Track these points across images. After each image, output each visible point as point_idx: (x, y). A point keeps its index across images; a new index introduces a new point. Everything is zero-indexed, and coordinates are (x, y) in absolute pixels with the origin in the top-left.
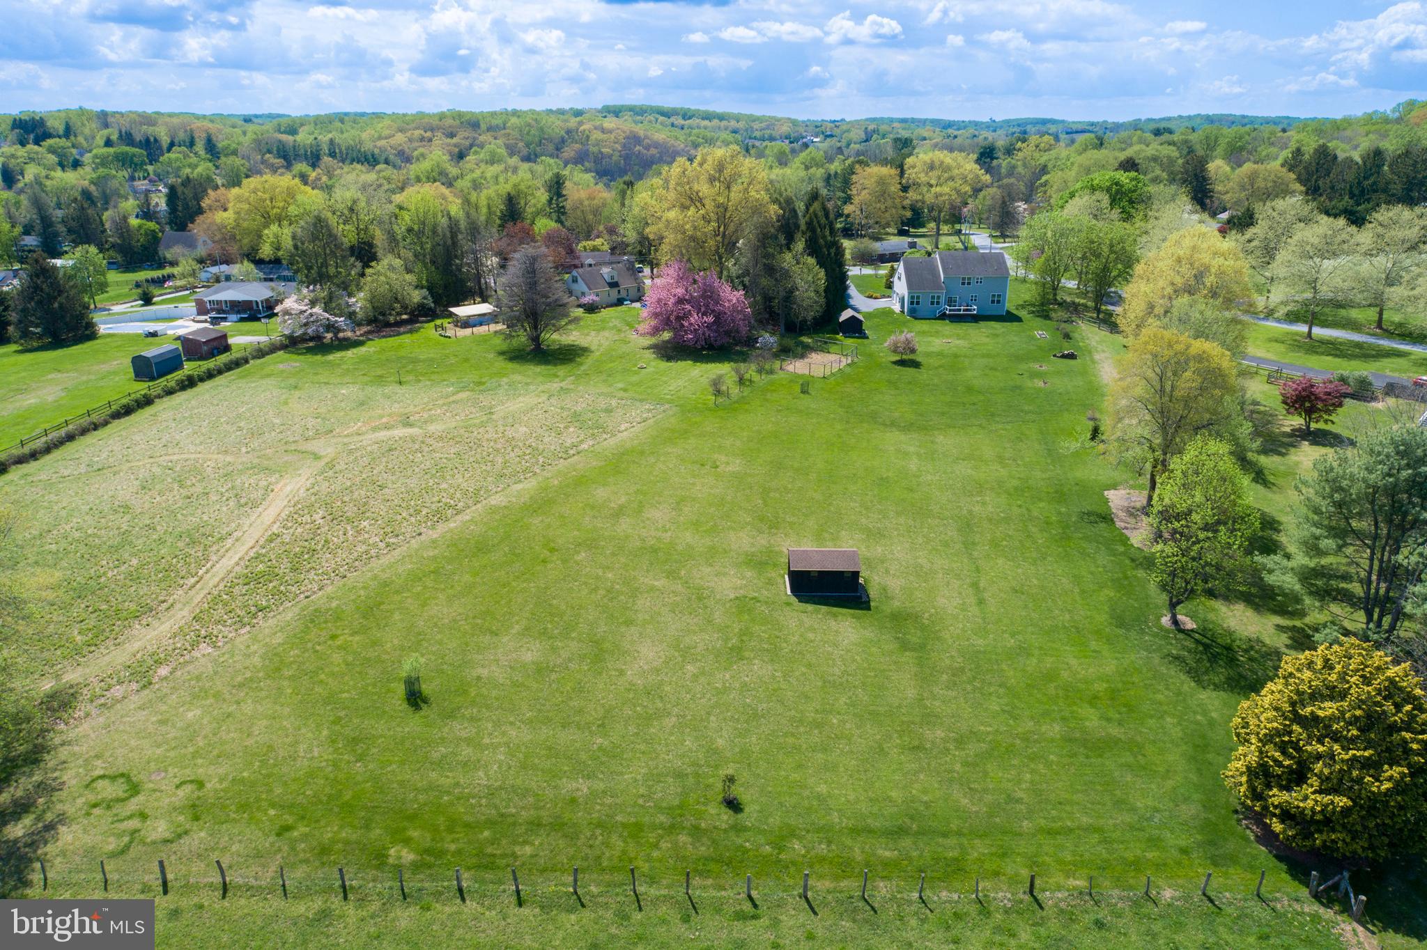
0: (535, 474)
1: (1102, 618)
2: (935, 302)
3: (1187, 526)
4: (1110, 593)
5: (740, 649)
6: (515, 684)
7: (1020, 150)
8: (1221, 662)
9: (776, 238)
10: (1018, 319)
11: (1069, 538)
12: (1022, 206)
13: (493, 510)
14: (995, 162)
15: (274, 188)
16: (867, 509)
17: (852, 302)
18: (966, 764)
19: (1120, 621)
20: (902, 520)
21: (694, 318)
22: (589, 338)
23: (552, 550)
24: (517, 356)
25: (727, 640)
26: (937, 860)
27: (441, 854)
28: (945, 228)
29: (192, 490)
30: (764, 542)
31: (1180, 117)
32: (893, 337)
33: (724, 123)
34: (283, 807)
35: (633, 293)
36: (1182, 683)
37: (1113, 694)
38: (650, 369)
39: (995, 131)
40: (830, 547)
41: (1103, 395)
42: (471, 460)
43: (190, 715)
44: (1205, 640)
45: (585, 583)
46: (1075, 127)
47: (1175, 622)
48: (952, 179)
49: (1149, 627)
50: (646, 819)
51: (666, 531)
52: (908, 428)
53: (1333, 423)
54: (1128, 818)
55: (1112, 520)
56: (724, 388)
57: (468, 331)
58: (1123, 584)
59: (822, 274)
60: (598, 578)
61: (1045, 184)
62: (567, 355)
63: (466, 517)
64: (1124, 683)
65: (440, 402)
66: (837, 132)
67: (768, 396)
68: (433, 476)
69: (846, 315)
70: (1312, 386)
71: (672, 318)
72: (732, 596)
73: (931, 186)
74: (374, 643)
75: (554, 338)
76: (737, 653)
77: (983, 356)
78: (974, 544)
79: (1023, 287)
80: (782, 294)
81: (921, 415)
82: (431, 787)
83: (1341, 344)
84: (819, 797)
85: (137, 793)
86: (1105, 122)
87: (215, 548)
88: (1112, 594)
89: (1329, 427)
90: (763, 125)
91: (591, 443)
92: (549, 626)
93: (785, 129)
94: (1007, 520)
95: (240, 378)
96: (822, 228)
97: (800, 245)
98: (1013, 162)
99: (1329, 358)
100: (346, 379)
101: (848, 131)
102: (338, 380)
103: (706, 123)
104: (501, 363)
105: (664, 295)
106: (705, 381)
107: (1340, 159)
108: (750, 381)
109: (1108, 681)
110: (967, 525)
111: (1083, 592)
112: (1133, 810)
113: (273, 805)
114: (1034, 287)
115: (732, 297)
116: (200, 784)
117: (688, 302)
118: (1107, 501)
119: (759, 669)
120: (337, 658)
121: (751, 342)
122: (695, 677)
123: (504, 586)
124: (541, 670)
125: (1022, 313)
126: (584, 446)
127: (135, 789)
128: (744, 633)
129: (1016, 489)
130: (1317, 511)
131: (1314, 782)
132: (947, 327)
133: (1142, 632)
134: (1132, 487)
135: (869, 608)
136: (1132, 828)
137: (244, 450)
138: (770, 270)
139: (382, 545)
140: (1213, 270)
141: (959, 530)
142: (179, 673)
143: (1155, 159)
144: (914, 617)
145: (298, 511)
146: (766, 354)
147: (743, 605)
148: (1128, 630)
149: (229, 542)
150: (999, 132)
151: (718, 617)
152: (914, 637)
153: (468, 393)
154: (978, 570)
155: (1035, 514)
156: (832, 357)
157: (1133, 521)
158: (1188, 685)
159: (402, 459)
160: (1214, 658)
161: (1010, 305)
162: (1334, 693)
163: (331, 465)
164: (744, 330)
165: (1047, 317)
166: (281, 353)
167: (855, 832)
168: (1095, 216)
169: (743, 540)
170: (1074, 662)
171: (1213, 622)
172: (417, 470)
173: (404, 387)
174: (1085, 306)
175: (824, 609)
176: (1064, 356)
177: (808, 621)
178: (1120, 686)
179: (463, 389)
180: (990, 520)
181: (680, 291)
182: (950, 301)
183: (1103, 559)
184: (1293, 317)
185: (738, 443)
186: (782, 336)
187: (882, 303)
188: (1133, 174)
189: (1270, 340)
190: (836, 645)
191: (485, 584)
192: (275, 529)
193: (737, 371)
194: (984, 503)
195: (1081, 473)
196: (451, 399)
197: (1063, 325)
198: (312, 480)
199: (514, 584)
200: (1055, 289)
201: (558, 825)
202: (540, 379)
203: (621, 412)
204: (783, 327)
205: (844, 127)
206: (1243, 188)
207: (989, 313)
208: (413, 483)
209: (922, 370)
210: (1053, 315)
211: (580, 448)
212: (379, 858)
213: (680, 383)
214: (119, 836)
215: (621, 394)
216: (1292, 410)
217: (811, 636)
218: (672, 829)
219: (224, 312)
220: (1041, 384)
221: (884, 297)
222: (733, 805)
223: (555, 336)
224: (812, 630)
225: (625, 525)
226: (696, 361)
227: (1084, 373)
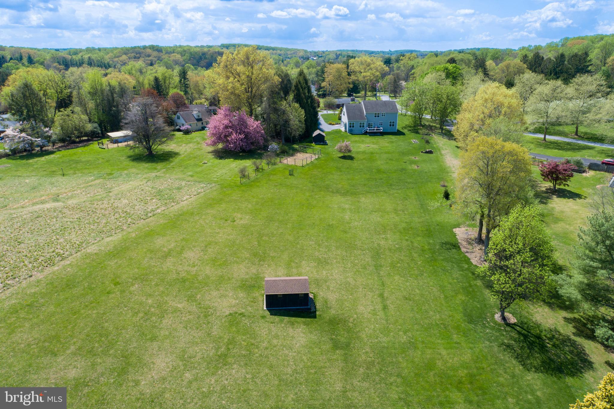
0: (123, 230)
1: (459, 316)
2: (362, 126)
3: (514, 264)
4: (462, 297)
5: (226, 355)
7: (402, 60)
8: (536, 349)
9: (279, 93)
10: (403, 134)
11: (435, 260)
12: (403, 83)
13: (88, 256)
14: (391, 65)
16: (319, 245)
17: (321, 127)
19: (470, 319)
20: (339, 252)
21: (234, 136)
22: (181, 148)
23: (117, 284)
24: (137, 158)
25: (217, 349)
28: (369, 94)
30: (254, 271)
32: (339, 144)
33: (274, 52)
36: (514, 367)
37: (471, 379)
38: (209, 164)
39: (391, 55)
41: (448, 173)
42: (86, 221)
44: (524, 332)
45: (132, 308)
47: (504, 318)
48: (371, 69)
49: (488, 323)
51: (194, 266)
52: (345, 193)
53: (568, 186)
55: (459, 247)
56: (247, 173)
57: (115, 145)
58: (469, 291)
59: (303, 112)
60: (141, 303)
61: (413, 74)
62: (165, 157)
63: (67, 262)
64: (478, 369)
65: (82, 186)
66: (323, 55)
67: (271, 177)
68: (57, 234)
69: (317, 132)
70: (557, 166)
71: (222, 136)
72: (228, 313)
73: (361, 73)
75: (159, 148)
76: (224, 359)
77: (386, 153)
78: (381, 266)
79: (405, 118)
80: (282, 122)
81: (353, 186)
83: (560, 143)
88: (463, 298)
89: (567, 188)
91: (163, 208)
92: (96, 345)
93: (302, 54)
94: (400, 249)
96: (303, 89)
97: (291, 97)
98: (399, 65)
99: (556, 150)
100: (33, 174)
101: (329, 54)
102: (28, 174)
105: (218, 124)
106: (237, 170)
107: (545, 59)
108: (262, 169)
109: (467, 368)
110: (377, 254)
111: (446, 297)
114: (410, 118)
115: (253, 124)
117: (231, 127)
118: (455, 235)
119: (236, 372)
121: (265, 148)
123: (75, 314)
125: (405, 131)
126: (159, 211)
128: (232, 342)
129: (404, 229)
132: (368, 139)
133: (485, 326)
134: (468, 226)
135: (315, 317)
140: (506, 105)
141: (372, 257)
144: (343, 322)
146: (273, 155)
147: (233, 320)
148: (475, 325)
150: (393, 55)
151: (215, 330)
152: (343, 338)
153: (101, 180)
154: (383, 284)
155: (416, 245)
156: (307, 155)
157: (471, 247)
158: (519, 369)
159: (42, 223)
160: (531, 345)
161: (399, 126)
164: (262, 142)
165: (417, 133)
168: (439, 83)
169: (242, 270)
170: (444, 352)
171: (526, 317)
172: (48, 230)
173: (65, 177)
174: (435, 127)
175: (286, 319)
176: (427, 152)
177: (274, 330)
178: (475, 371)
179: (99, 178)
180: (390, 250)
181: (226, 122)
182: (369, 125)
183: (456, 274)
184: (538, 131)
185: (250, 206)
186: (283, 144)
187: (336, 127)
188: (454, 65)
190: (291, 348)
191: (62, 312)
193: (254, 163)
194: (387, 239)
195: (439, 218)
196: (90, 184)
197: (425, 137)
199: (82, 311)
200: (420, 119)
202: (146, 171)
203: (186, 189)
204: (283, 140)
205: (327, 53)
206: (503, 71)
207: (389, 131)
208: (42, 239)
209: (355, 161)
210: (420, 131)
211: (155, 212)
213: (224, 171)
215: (190, 178)
216: (546, 179)
217: (275, 342)
220: (416, 167)
221: (337, 124)
223: (161, 147)
224: (277, 337)
225: (169, 263)
226: (235, 159)
227: (437, 161)
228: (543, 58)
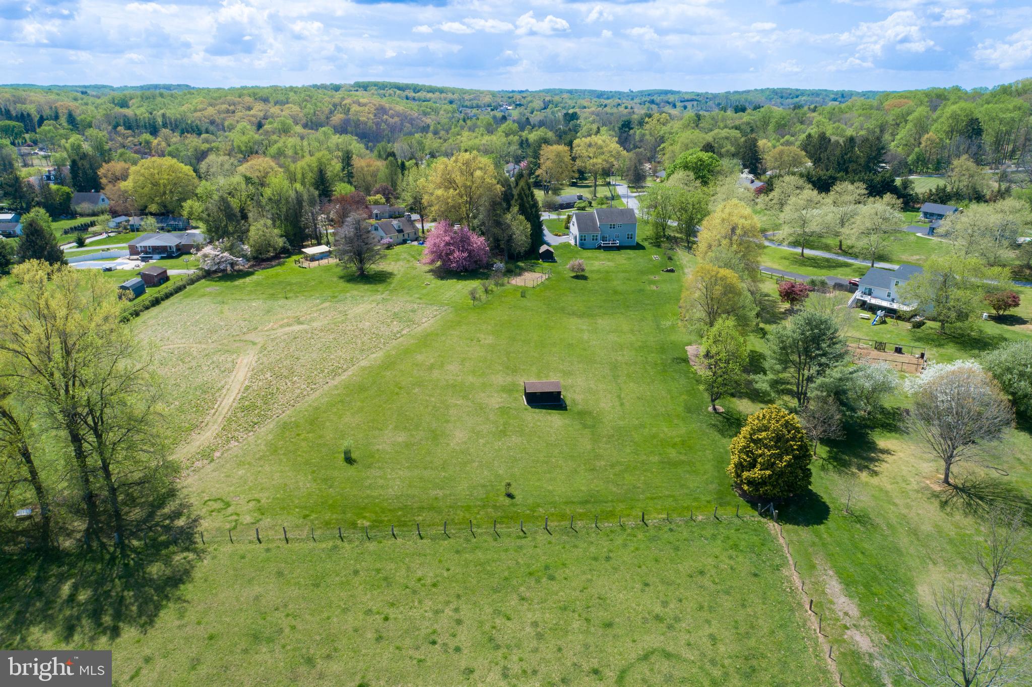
0: (381, 348)
1: (680, 409)
2: (595, 239)
4: (685, 397)
5: (505, 431)
6: (397, 452)
7: (647, 123)
8: (734, 426)
9: (501, 204)
10: (643, 248)
11: (666, 371)
12: (647, 166)
13: (364, 369)
14: (632, 132)
15: (161, 166)
16: (562, 360)
17: (547, 240)
18: (615, 475)
19: (689, 410)
20: (581, 366)
21: (457, 254)
22: (392, 266)
23: (400, 388)
24: (351, 279)
25: (497, 428)
26: (603, 512)
27: (381, 522)
28: (600, 182)
29: (191, 364)
30: (510, 380)
31: (756, 90)
32: (571, 262)
33: (443, 95)
34: (301, 508)
35: (412, 236)
36: (715, 436)
37: (683, 443)
38: (432, 285)
39: (632, 99)
40: (544, 380)
43: (240, 473)
44: (728, 417)
45: (421, 404)
46: (687, 97)
47: (715, 409)
48: (603, 153)
49: (702, 412)
50: (472, 504)
51: (458, 376)
52: (581, 315)
53: (804, 306)
54: (686, 491)
55: (688, 361)
56: (477, 296)
57: (315, 263)
58: (692, 393)
59: (529, 226)
60: (427, 401)
61: (662, 150)
62: (380, 278)
63: (349, 373)
65: (315, 309)
66: (524, 102)
67: (503, 299)
68: (324, 352)
69: (543, 249)
70: (793, 287)
71: (443, 254)
72: (497, 407)
73: (590, 158)
74: (321, 437)
75: (373, 267)
76: (503, 433)
77: (623, 272)
78: (618, 376)
79: (646, 227)
80: (506, 238)
81: (589, 308)
82: (368, 496)
83: (819, 259)
84: (549, 491)
85: (229, 506)
86: (707, 93)
87: (217, 394)
89: (801, 308)
90: (472, 96)
91: (408, 330)
92: (407, 425)
93: (488, 99)
94: (635, 363)
95: (186, 297)
96: (527, 196)
97: (515, 209)
98: (643, 131)
99: (810, 269)
100: (253, 297)
101: (532, 101)
102: (247, 298)
103: (430, 95)
104: (343, 284)
105: (437, 241)
106: (466, 292)
108: (491, 290)
109: (681, 437)
110: (614, 367)
111: (672, 397)
112: (688, 488)
113: (297, 507)
114: (653, 226)
115: (478, 241)
116: (259, 501)
117: (453, 244)
118: (686, 351)
119: (515, 439)
120: (303, 444)
121: (489, 266)
122: (484, 445)
123: (379, 407)
124: (408, 445)
125: (646, 244)
126: (404, 332)
127: (228, 505)
128: (506, 423)
129: (640, 347)
130: (774, 353)
131: (759, 466)
132: (602, 254)
133: (699, 414)
134: (699, 344)
135: (566, 410)
136: (687, 495)
137: (210, 341)
138: (498, 224)
139: (309, 389)
141: (610, 370)
142: (226, 455)
143: (727, 138)
144: (590, 413)
145: (256, 374)
146: (500, 274)
147: (503, 411)
148: (692, 414)
149: (224, 391)
150: (635, 101)
151: (492, 417)
152: (589, 422)
153: (329, 303)
154: (620, 389)
155: (650, 360)
156: (537, 275)
157: (698, 361)
158: (717, 436)
159: (304, 342)
160: (731, 425)
161: (638, 239)
162: (766, 429)
163: (264, 348)
164: (485, 260)
165: (659, 246)
166: (203, 281)
167: (566, 503)
168: (686, 186)
169: (499, 379)
170: (666, 430)
171: (732, 408)
172: (314, 349)
173: (289, 301)
174: (681, 238)
175: (544, 411)
176: (668, 271)
177: (536, 417)
178: (687, 438)
179: (325, 300)
180: (626, 364)
181: (447, 238)
182: (604, 238)
183: (683, 381)
184: (795, 244)
185: (490, 327)
186: (507, 263)
187: (563, 239)
188: (710, 154)
189: (782, 258)
190: (551, 427)
191: (369, 406)
192: (247, 383)
193: (484, 285)
194: (623, 355)
195: (673, 338)
196: (320, 307)
197: (668, 251)
198: (256, 357)
199: (384, 405)
200: (664, 227)
201: (431, 508)
202: (369, 293)
203: (420, 312)
204: (506, 255)
205: (528, 97)
207: (626, 245)
208: (314, 356)
209: (589, 281)
210: (663, 245)
211: (402, 333)
212: (354, 525)
213: (451, 293)
214: (230, 522)
215: (418, 301)
216: (784, 299)
217: (539, 424)
218: (484, 507)
219: (150, 253)
220: (655, 288)
221: (564, 235)
222: (510, 496)
223: (373, 266)
224: (540, 421)
225: (436, 374)
226: (458, 279)
227: (679, 280)
228: (830, 140)
